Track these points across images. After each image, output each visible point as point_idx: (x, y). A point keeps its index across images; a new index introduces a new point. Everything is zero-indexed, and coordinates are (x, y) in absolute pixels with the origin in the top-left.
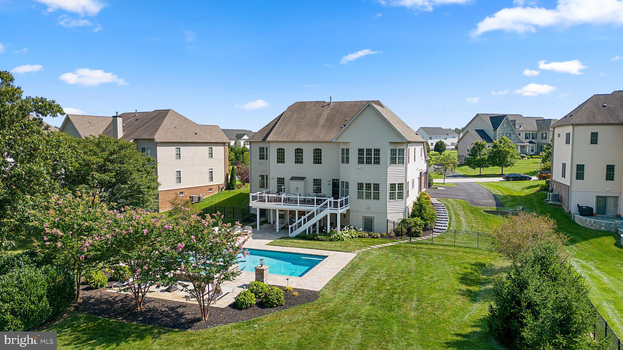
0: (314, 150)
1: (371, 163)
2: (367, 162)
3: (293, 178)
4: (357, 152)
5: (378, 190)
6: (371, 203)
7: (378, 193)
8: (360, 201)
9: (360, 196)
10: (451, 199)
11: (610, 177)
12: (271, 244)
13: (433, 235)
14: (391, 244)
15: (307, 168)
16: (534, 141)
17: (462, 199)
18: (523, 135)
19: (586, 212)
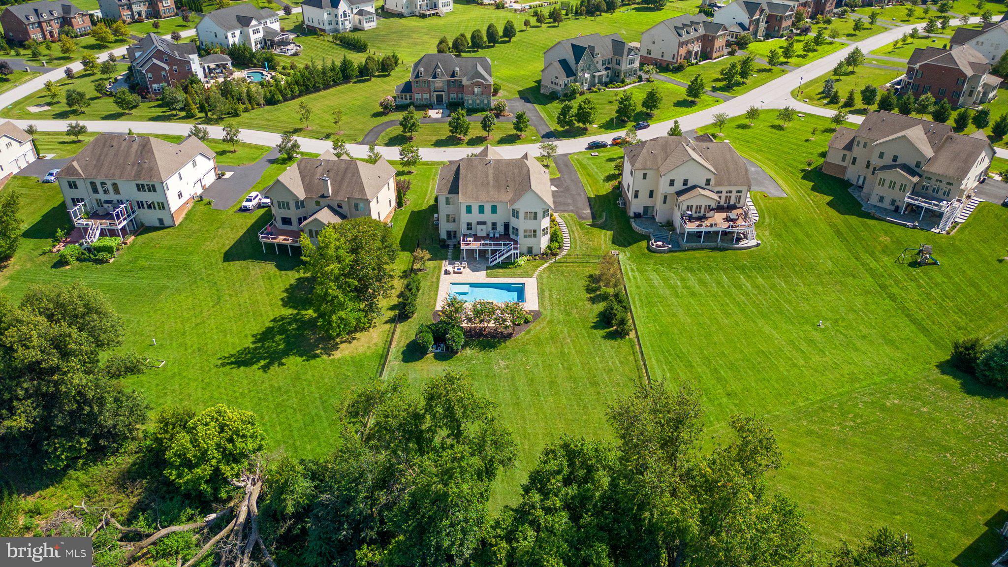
0: (492, 206)
1: (532, 219)
2: (529, 219)
3: (478, 223)
4: (524, 213)
5: (536, 233)
6: (532, 240)
8: (526, 239)
9: (525, 236)
10: (566, 214)
11: (651, 196)
12: (488, 276)
13: (565, 252)
14: (546, 265)
15: (488, 217)
16: (609, 66)
17: (572, 211)
18: (600, 63)
19: (637, 216)
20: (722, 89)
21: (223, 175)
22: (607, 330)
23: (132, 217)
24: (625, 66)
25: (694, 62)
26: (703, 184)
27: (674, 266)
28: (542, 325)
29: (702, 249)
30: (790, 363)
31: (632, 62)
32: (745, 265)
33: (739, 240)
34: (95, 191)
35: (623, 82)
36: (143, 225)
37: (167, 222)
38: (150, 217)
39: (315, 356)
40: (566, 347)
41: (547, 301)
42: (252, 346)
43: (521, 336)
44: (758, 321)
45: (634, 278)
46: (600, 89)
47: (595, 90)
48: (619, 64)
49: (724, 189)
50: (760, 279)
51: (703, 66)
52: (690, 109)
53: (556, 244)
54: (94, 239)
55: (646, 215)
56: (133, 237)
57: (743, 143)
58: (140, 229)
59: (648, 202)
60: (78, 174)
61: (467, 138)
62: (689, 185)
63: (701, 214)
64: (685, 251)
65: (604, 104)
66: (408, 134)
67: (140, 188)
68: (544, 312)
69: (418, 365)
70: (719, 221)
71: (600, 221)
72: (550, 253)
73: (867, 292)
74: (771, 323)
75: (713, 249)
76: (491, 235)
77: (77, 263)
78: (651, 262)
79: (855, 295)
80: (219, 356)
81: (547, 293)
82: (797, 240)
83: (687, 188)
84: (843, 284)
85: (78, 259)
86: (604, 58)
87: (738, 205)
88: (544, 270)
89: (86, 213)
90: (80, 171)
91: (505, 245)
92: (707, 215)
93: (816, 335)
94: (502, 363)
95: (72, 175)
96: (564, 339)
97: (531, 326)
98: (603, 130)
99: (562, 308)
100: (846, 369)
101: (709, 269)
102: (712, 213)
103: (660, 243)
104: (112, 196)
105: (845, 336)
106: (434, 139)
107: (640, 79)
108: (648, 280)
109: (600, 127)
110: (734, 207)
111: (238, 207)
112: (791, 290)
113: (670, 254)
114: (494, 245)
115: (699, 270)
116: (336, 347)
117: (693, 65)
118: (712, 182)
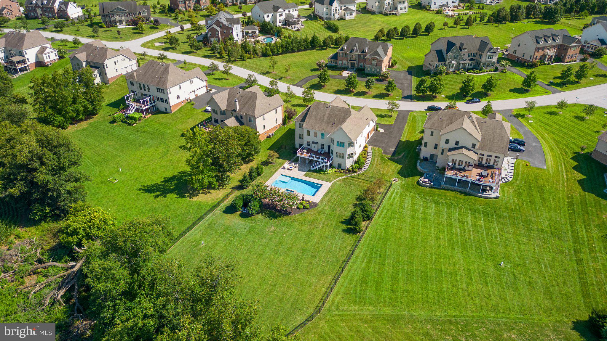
0: (321, 133)
1: (341, 147)
3: (313, 142)
4: (336, 142)
6: (341, 159)
7: (343, 156)
8: (337, 158)
10: (376, 149)
11: (435, 148)
12: (305, 175)
13: (361, 172)
14: (345, 177)
15: (319, 140)
16: (474, 58)
17: (382, 148)
18: (467, 55)
19: (425, 159)
20: (558, 85)
21: (210, 90)
22: (349, 226)
23: (153, 104)
24: (484, 59)
25: (547, 62)
26: (470, 147)
27: (427, 198)
28: (312, 213)
29: (454, 191)
30: (455, 283)
31: (491, 57)
32: (478, 209)
33: (484, 191)
34: (141, 89)
35: (481, 70)
36: (158, 109)
37: (169, 111)
38: (161, 106)
39: (185, 197)
40: (316, 229)
41: (327, 199)
42: (160, 183)
43: (296, 216)
44: (456, 248)
45: (394, 199)
46: (461, 73)
47: (458, 72)
48: (481, 57)
49: (486, 153)
50: (482, 222)
51: (553, 67)
52: (521, 95)
53: (357, 166)
54: (132, 112)
55: (431, 160)
56: (150, 115)
57: (542, 125)
58: (156, 111)
59: (434, 152)
60: (135, 79)
61: (355, 91)
62: (460, 145)
63: (462, 167)
64: (441, 189)
65: (458, 83)
66: (323, 84)
67: (158, 90)
68: (320, 205)
69: (228, 216)
70: (473, 175)
71: (396, 158)
72: (352, 170)
73: (561, 252)
74: (465, 252)
75: (461, 192)
76: (319, 152)
77: (120, 123)
78: (415, 191)
79: (549, 251)
80: (142, 184)
81: (330, 194)
82: (532, 202)
83: (457, 147)
84: (545, 241)
85: (122, 121)
86: (470, 53)
87: (495, 167)
88: (341, 180)
89: (134, 99)
90: (136, 77)
91: (322, 159)
92: (466, 168)
93: (492, 271)
94: (273, 228)
95: (132, 78)
96: (319, 224)
97: (306, 212)
98: (447, 99)
99: (333, 206)
100: (494, 300)
101: (450, 206)
102: (470, 168)
103: (426, 180)
104: (147, 92)
105: (515, 278)
106: (337, 88)
107: (496, 70)
108: (402, 202)
109: (446, 97)
110: (492, 167)
111: (204, 109)
112: (500, 234)
113: (430, 189)
114: (316, 158)
115: (443, 204)
116: (197, 195)
117: (545, 64)
118: (477, 146)
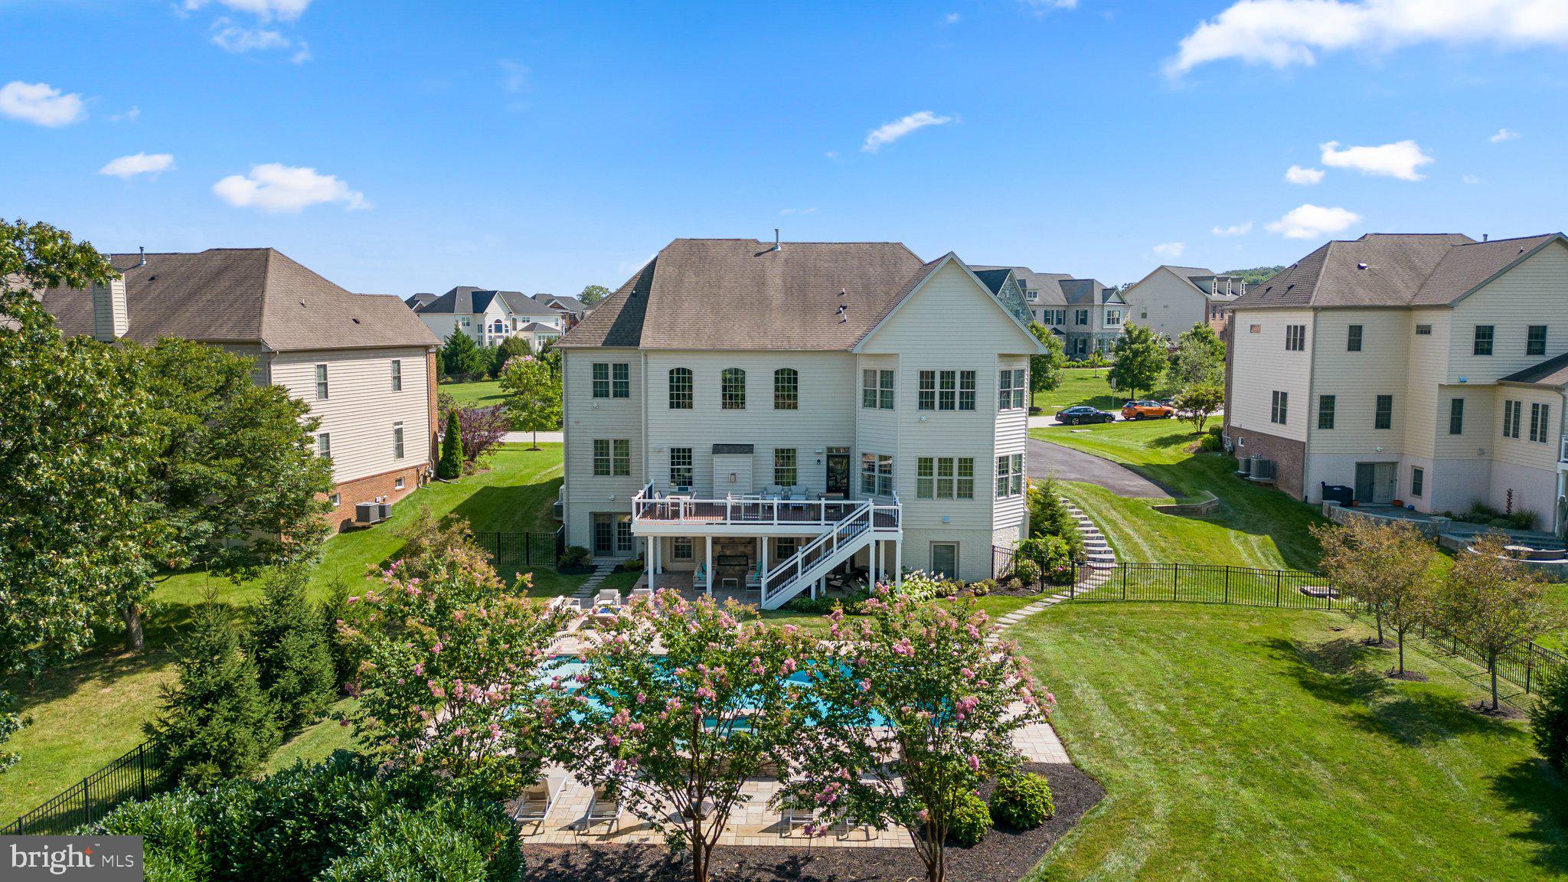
0: (777, 373)
1: (953, 408)
2: (941, 403)
3: (718, 449)
4: (916, 381)
5: (971, 474)
6: (955, 507)
7: (971, 482)
8: (925, 503)
9: (924, 492)
10: (1063, 483)
11: (1383, 420)
13: (1099, 578)
14: (1037, 608)
15: (762, 422)
16: (1059, 327)
18: (1040, 316)
19: (1338, 494)
24: (1098, 326)
31: (1113, 318)
48: (1084, 321)
55: (1373, 487)
59: (1375, 446)
72: (1038, 573)
86: (1049, 308)
